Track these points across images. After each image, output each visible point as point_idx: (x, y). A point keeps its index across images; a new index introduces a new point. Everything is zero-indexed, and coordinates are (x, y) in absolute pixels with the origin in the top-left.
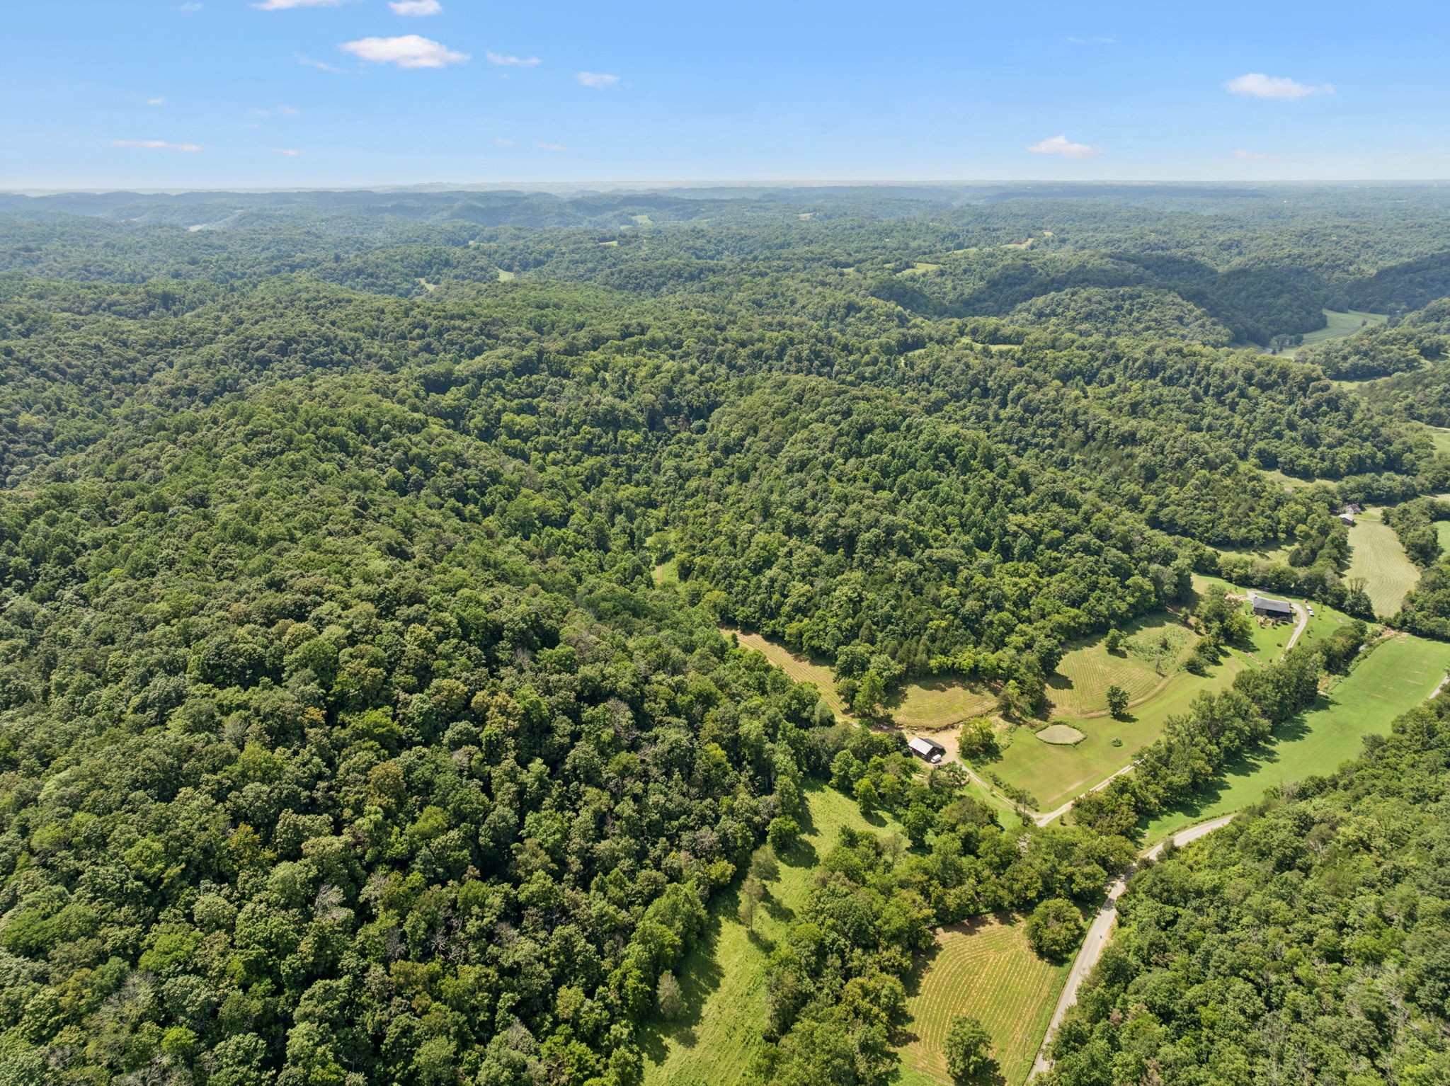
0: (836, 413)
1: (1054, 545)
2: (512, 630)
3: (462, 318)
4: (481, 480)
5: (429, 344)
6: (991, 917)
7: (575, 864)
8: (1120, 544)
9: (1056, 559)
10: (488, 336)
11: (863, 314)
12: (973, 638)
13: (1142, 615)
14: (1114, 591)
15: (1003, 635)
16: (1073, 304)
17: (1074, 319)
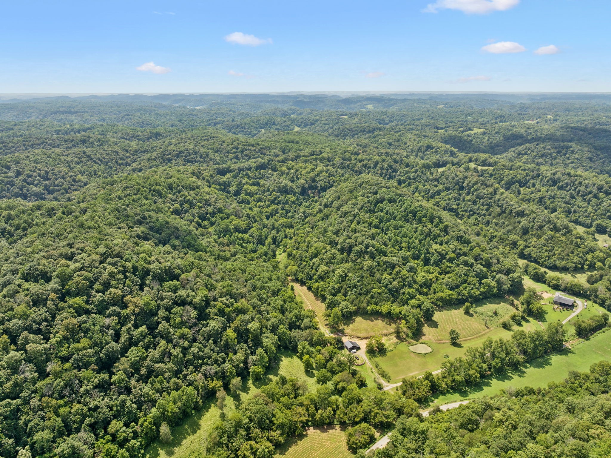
0: (371, 193)
1: (450, 260)
2: (154, 273)
3: (253, 146)
4: (213, 211)
5: (237, 156)
6: (338, 427)
7: (143, 371)
8: (484, 263)
9: (450, 267)
10: (261, 154)
11: (434, 150)
12: (392, 299)
13: (489, 298)
14: (474, 285)
15: (408, 299)
16: (536, 150)
17: (536, 156)
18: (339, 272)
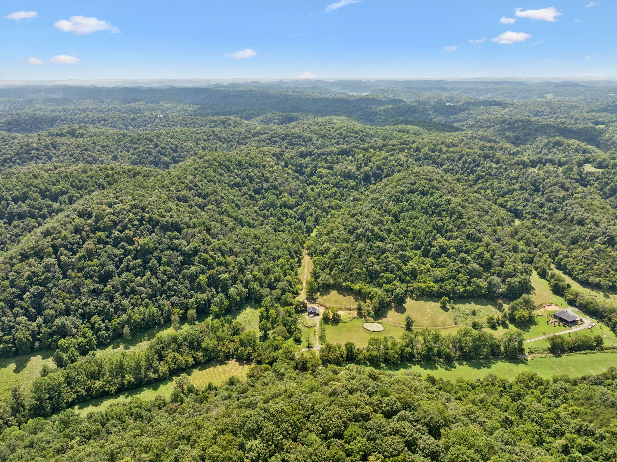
2: (162, 224)
6: (254, 364)
12: (368, 280)
14: (462, 282)
15: (384, 283)
18: (334, 249)
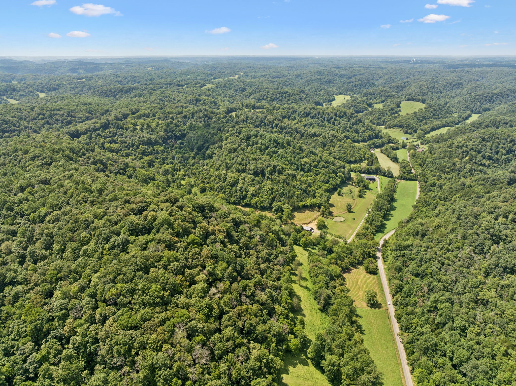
1: (316, 167)
2: (208, 207)
4: (123, 167)
5: (48, 121)
6: (352, 268)
9: (317, 171)
11: (202, 102)
12: (307, 196)
13: (343, 184)
15: (314, 194)
16: (268, 96)
17: (270, 101)
